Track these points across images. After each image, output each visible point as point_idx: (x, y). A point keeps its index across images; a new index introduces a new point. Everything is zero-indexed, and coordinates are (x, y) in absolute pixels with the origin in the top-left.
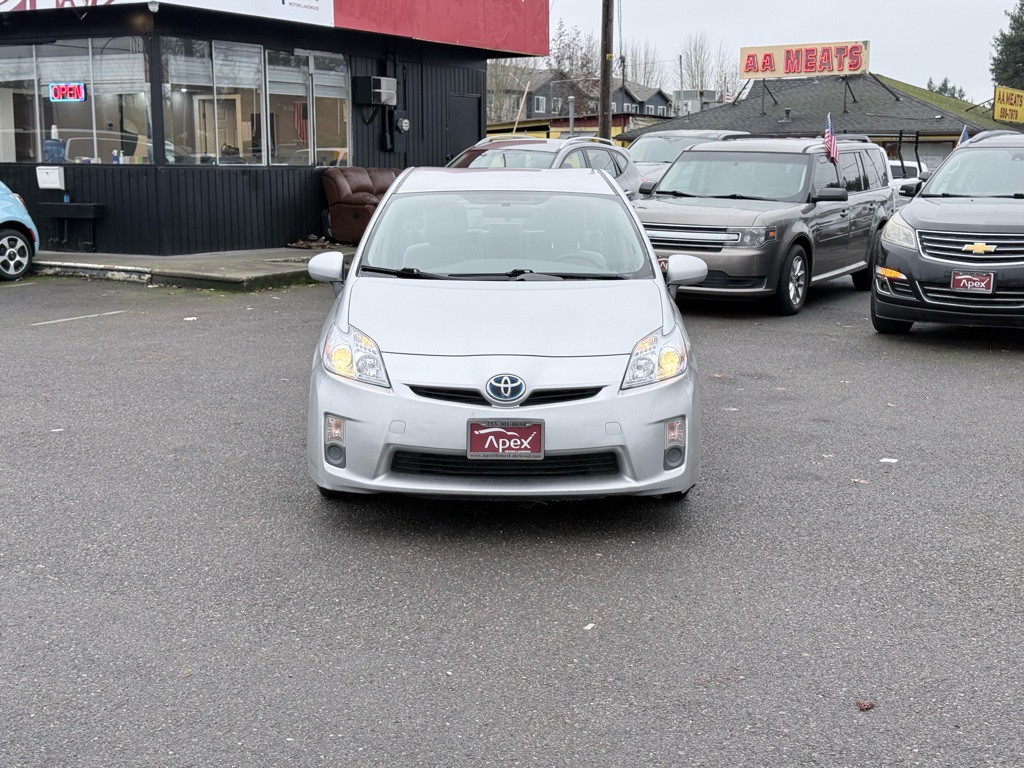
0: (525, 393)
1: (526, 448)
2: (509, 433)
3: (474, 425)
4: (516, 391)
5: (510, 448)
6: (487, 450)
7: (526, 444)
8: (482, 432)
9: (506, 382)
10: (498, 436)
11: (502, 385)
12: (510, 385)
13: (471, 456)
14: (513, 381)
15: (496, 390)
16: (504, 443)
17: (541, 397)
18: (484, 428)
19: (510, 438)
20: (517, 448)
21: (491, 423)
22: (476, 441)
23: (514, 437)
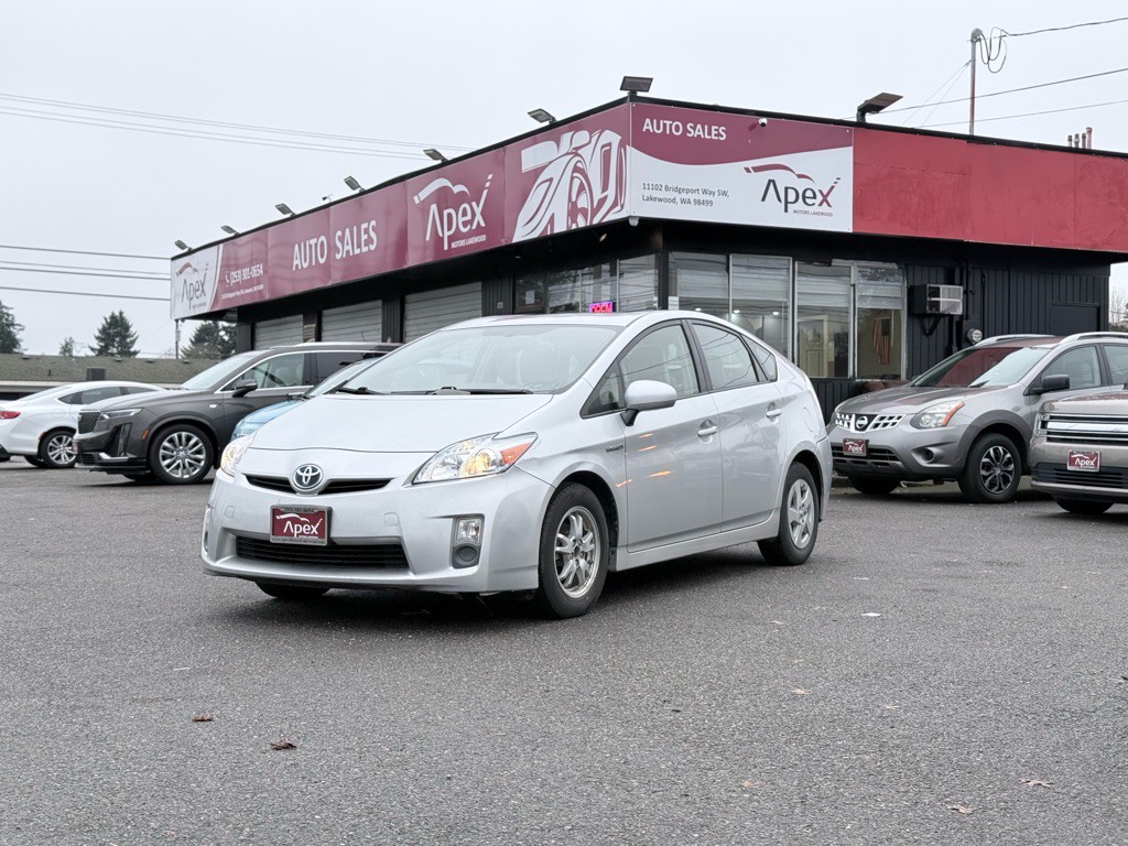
0: (323, 481)
1: (314, 534)
2: (302, 519)
3: (276, 511)
4: (315, 479)
5: (302, 534)
6: (285, 534)
7: (314, 530)
8: (283, 517)
9: (308, 472)
10: (295, 521)
11: (304, 474)
12: (310, 474)
13: (274, 539)
14: (314, 470)
15: (299, 478)
16: (298, 529)
17: (337, 487)
18: (283, 513)
19: (303, 523)
20: (306, 534)
21: (289, 509)
22: (277, 526)
23: (306, 522)
